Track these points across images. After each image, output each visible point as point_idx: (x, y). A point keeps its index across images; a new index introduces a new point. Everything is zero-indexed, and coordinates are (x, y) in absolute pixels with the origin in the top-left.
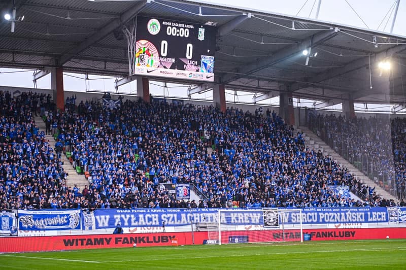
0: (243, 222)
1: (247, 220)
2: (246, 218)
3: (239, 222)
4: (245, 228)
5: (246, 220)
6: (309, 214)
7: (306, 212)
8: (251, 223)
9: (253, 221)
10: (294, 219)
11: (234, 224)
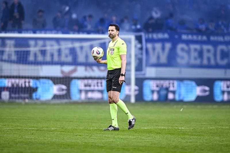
0: (56, 59)
1: (67, 56)
2: (65, 52)
3: (48, 58)
4: (62, 72)
5: (63, 55)
6: (220, 47)
7: (215, 44)
8: (75, 63)
9: (81, 58)
10: (182, 58)
11: (36, 63)
